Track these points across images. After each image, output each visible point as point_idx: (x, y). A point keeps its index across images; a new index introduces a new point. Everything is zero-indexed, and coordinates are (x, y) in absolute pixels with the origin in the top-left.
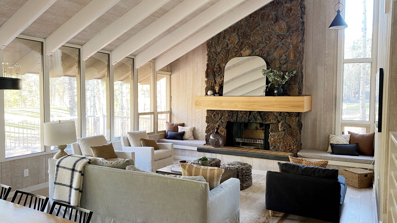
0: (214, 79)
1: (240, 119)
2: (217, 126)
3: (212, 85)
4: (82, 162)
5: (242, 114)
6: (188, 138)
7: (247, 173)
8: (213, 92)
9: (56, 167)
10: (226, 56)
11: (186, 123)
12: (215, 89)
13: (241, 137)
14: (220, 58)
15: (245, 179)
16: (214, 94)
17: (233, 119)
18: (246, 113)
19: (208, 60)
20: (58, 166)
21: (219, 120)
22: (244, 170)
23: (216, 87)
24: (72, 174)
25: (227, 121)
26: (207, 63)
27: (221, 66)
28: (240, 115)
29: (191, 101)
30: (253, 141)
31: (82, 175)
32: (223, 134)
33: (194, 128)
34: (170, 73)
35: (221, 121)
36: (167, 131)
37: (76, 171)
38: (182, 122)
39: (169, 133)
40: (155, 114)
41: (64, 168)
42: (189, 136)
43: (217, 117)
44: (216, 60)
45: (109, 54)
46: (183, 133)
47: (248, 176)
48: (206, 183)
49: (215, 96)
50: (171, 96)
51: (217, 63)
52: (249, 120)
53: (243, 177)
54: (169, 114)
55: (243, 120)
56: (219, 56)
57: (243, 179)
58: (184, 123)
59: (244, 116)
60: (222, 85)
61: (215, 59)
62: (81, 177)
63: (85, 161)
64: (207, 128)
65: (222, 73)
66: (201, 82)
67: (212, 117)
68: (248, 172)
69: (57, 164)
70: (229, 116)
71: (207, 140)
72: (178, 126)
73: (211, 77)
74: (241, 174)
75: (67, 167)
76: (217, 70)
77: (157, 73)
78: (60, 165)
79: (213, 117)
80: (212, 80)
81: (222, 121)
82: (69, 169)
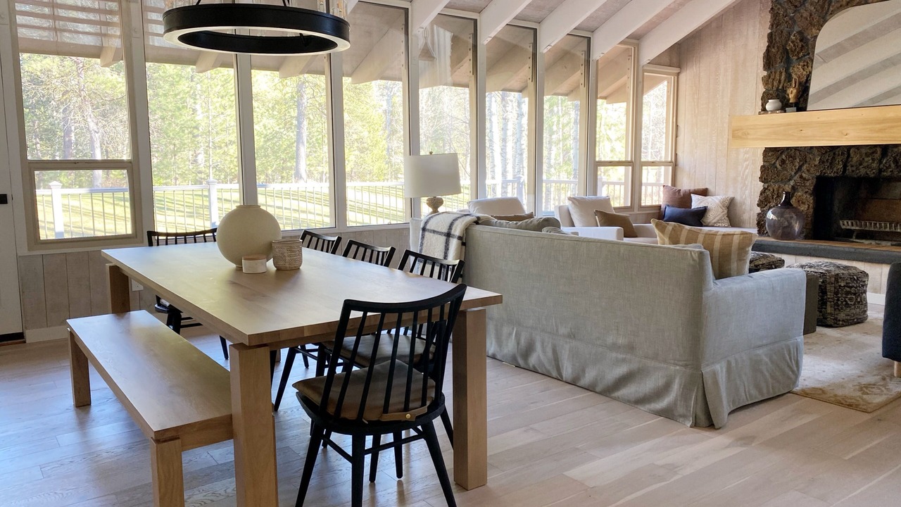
0: (787, 70)
1: (854, 169)
2: (788, 188)
3: (779, 86)
4: (463, 221)
5: (861, 156)
6: (713, 221)
7: (851, 287)
8: (780, 104)
9: (421, 232)
10: (822, 7)
11: (711, 188)
12: (788, 95)
13: (856, 217)
14: (804, 15)
15: (845, 301)
16: (784, 106)
17: (835, 170)
18: (873, 153)
19: (772, 25)
20: (424, 229)
21: (796, 173)
22: (843, 279)
23: (789, 91)
24: (446, 243)
25: (818, 174)
26: (770, 31)
27: (806, 34)
28: (855, 159)
29: (727, 134)
30: (890, 227)
31: (464, 244)
32: (803, 208)
33: (732, 201)
34: (676, 70)
35: (801, 177)
36: (663, 207)
37: (453, 236)
38: (702, 187)
39: (668, 211)
40: (635, 165)
41: (434, 232)
42: (717, 218)
43: (789, 166)
44: (794, 22)
45: (535, 30)
46: (703, 212)
47: (855, 294)
48: (704, 250)
49: (785, 112)
50: (677, 126)
51: (797, 29)
52: (880, 171)
53: (840, 295)
54: (671, 168)
55: (862, 171)
56: (802, 11)
57: (838, 300)
58: (707, 189)
59: (866, 159)
60: (808, 85)
61: (792, 18)
62: (461, 249)
63: (468, 219)
64: (761, 194)
65: (808, 54)
66: (755, 85)
67: (776, 167)
68: (853, 287)
69: (422, 226)
70: (823, 162)
71: (761, 224)
72: (692, 195)
73: (779, 66)
74: (833, 289)
75: (439, 230)
76: (794, 45)
77: (644, 71)
78: (428, 227)
79: (778, 166)
80: (781, 73)
81: (804, 175)
82: (440, 233)
